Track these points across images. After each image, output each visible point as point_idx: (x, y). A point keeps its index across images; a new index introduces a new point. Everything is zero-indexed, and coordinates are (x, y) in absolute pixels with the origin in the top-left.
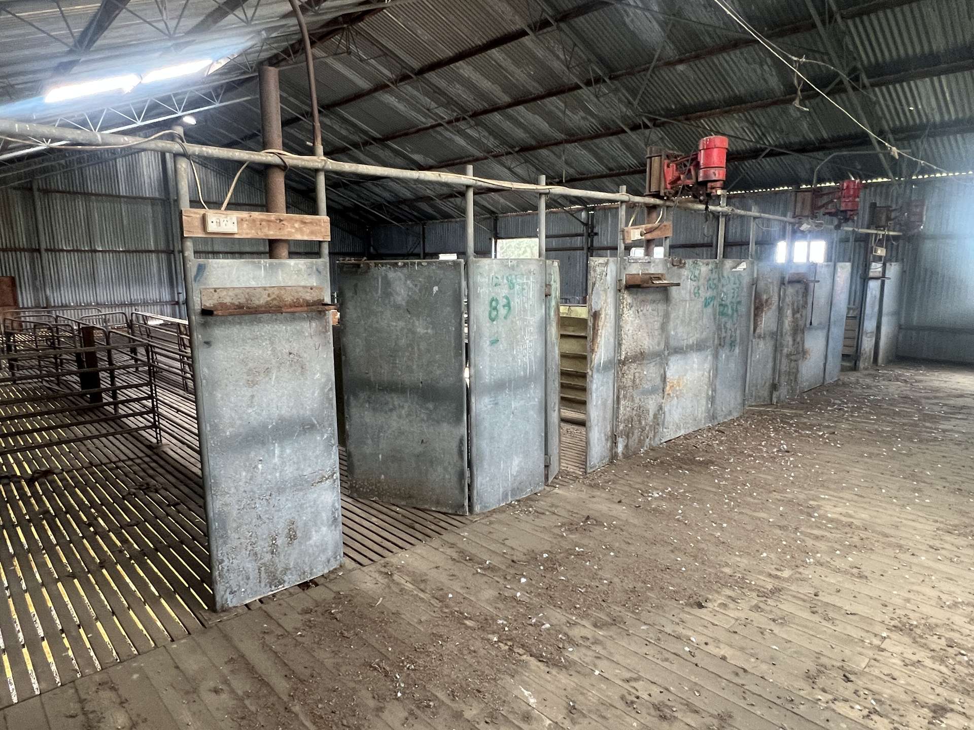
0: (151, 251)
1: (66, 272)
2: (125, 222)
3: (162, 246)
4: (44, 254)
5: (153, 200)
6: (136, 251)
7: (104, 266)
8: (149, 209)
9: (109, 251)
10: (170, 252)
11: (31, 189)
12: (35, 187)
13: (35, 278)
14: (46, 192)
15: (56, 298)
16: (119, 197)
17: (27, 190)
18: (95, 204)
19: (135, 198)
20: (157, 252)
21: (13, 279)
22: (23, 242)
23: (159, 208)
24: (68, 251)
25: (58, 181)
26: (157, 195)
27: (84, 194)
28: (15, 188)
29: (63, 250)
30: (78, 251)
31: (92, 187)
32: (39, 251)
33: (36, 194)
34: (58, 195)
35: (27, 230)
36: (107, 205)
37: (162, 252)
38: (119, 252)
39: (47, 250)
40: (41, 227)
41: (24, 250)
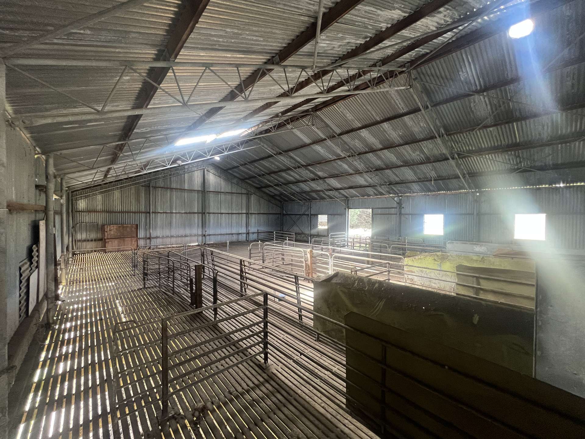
0: (196, 213)
1: (159, 223)
2: (186, 200)
3: (200, 211)
4: (151, 214)
5: (198, 191)
6: (189, 213)
7: (176, 219)
8: (196, 195)
9: (178, 213)
10: (203, 213)
11: (149, 186)
12: (151, 186)
13: (146, 225)
14: (155, 188)
15: (154, 234)
16: (185, 190)
17: (148, 187)
18: (174, 193)
19: (191, 190)
20: (198, 213)
21: (137, 225)
22: (143, 208)
23: (200, 194)
24: (161, 213)
25: (161, 183)
26: (200, 189)
27: (171, 188)
28: (142, 186)
29: (159, 213)
30: (165, 213)
31: (174, 186)
32: (149, 213)
33: (151, 188)
34: (160, 189)
35: (146, 204)
36: (179, 193)
37: (200, 213)
38: (182, 213)
39: (153, 212)
40: (151, 202)
41: (143, 213)
